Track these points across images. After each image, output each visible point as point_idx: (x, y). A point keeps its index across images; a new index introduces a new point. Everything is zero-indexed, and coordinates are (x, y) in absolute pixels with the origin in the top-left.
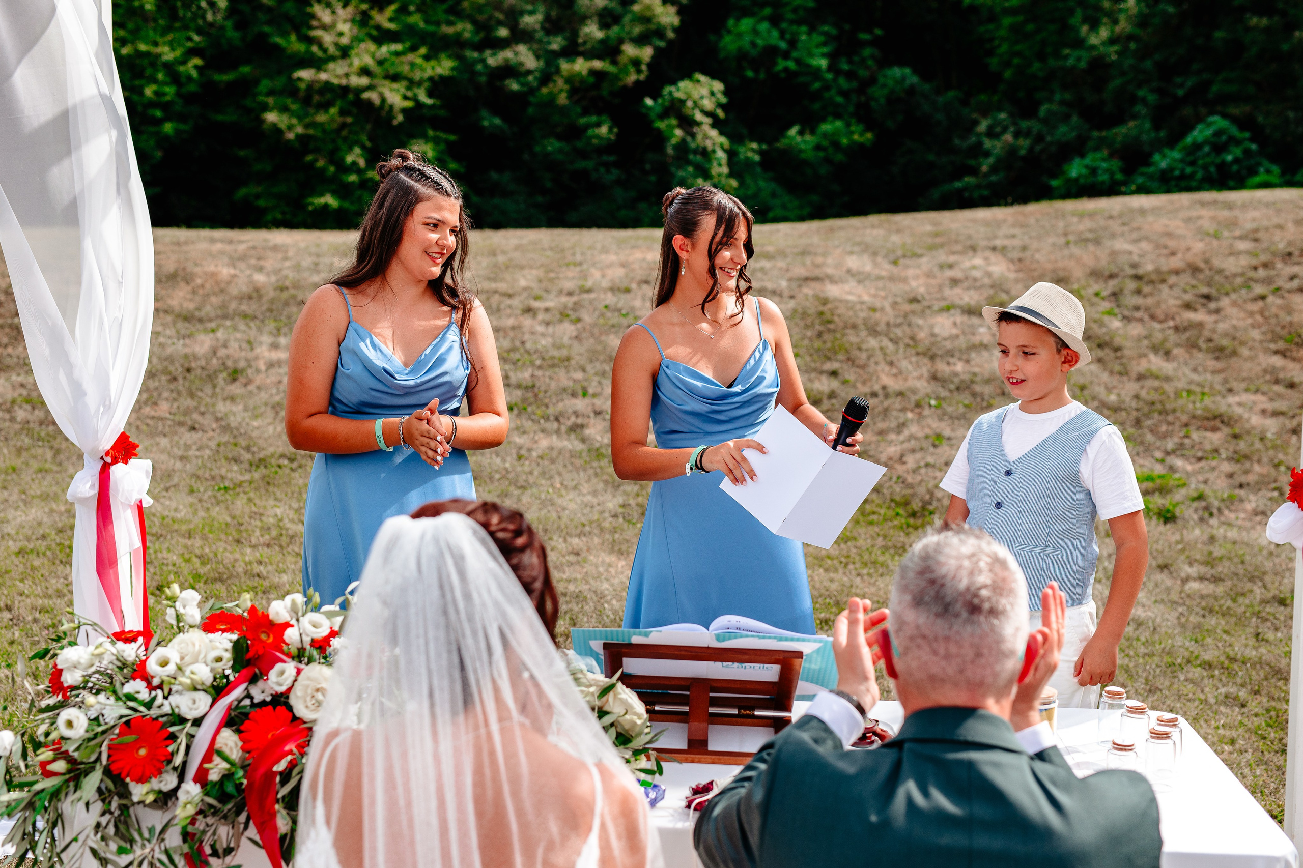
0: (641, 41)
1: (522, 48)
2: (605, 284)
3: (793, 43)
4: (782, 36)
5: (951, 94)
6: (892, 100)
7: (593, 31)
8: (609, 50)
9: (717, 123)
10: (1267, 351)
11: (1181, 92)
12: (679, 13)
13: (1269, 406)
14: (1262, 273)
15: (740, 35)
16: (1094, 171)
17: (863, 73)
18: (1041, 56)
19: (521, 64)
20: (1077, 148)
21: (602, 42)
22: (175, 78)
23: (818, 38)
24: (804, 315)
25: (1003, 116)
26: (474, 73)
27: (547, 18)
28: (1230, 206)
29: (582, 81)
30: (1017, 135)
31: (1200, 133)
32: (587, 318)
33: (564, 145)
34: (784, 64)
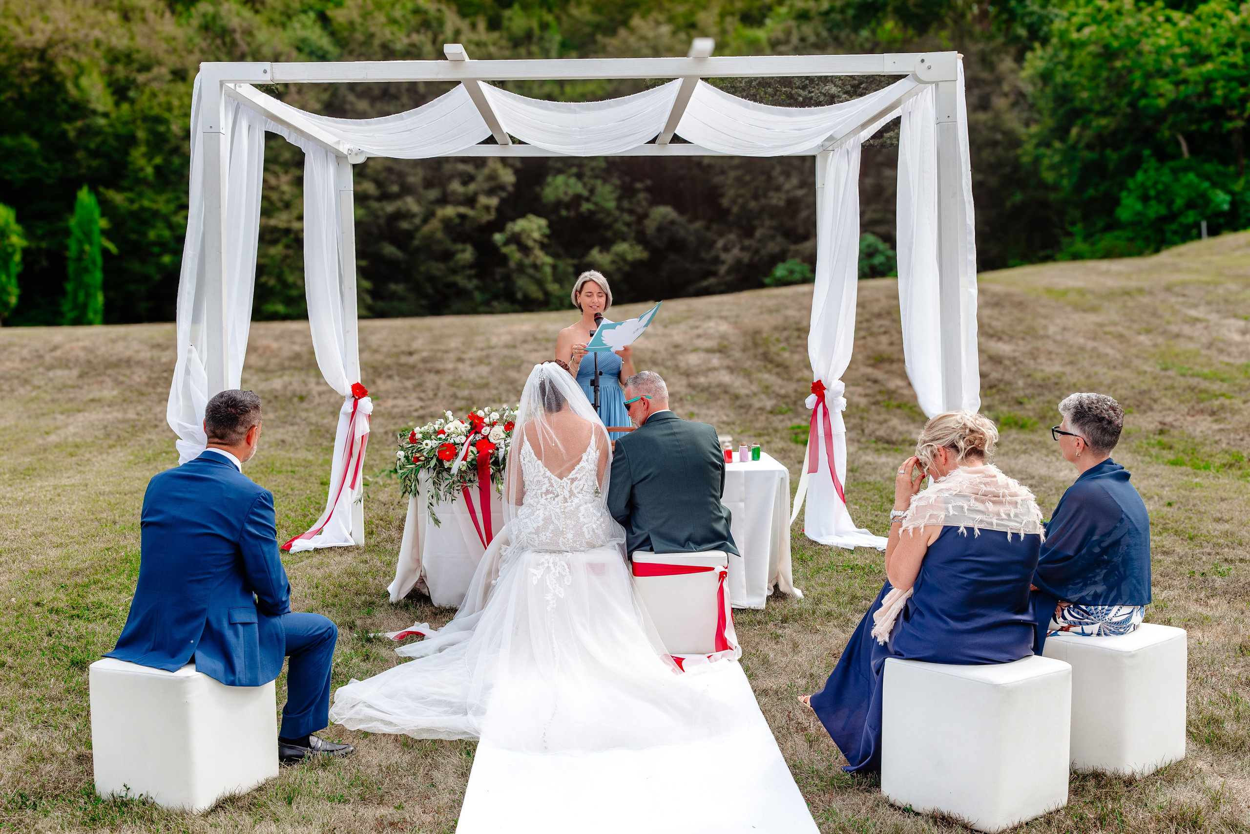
0: (490, 192)
1: (409, 199)
3: (592, 191)
4: (585, 185)
5: (698, 225)
6: (660, 229)
8: (471, 201)
9: (543, 246)
12: (515, 173)
15: (557, 188)
16: (792, 272)
17: (640, 210)
18: (756, 197)
19: (409, 211)
20: (781, 257)
21: (464, 194)
23: (608, 188)
25: (732, 237)
26: (377, 217)
27: (424, 179)
29: (452, 221)
30: (743, 249)
33: (442, 266)
34: (585, 207)
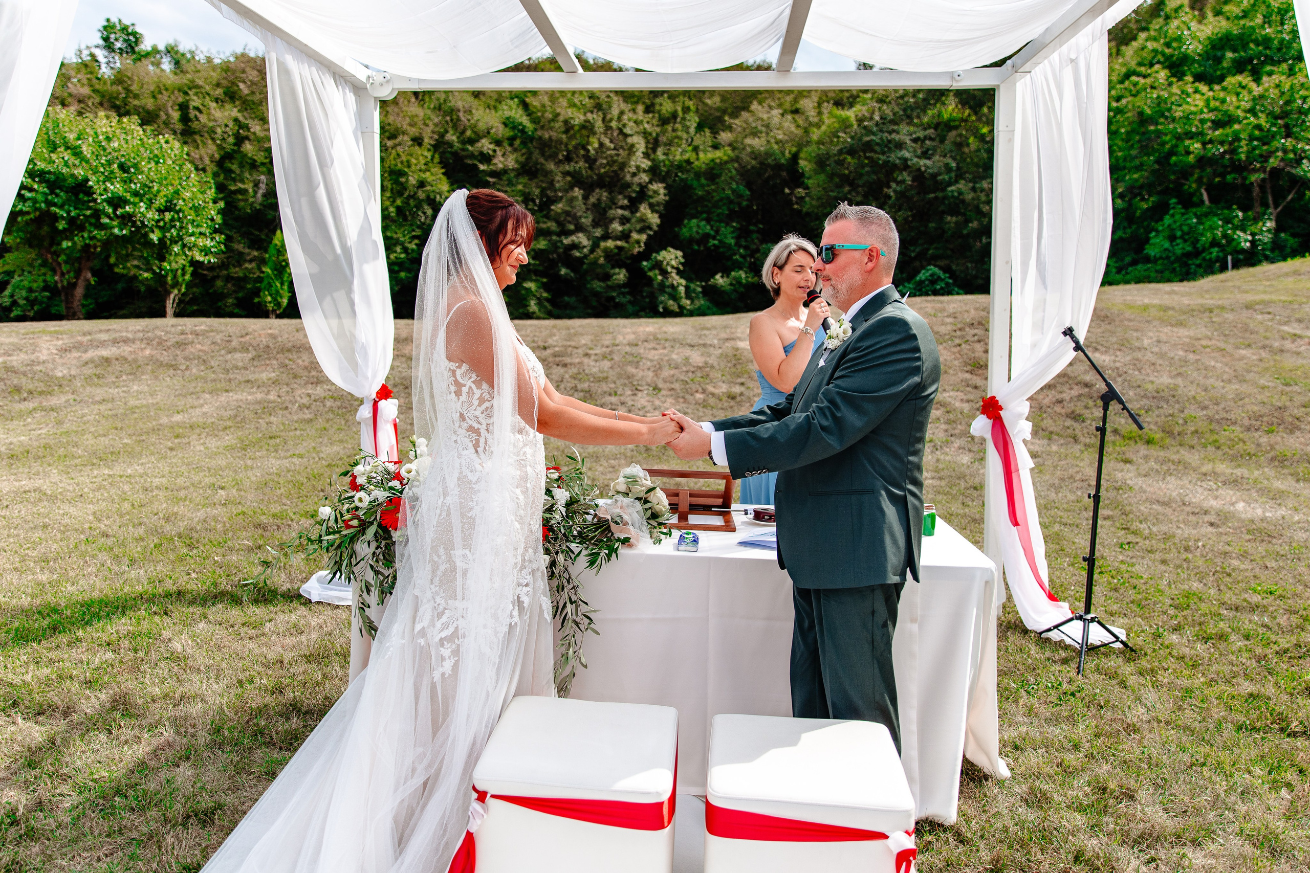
0: (640, 231)
1: (581, 235)
2: (625, 342)
3: (717, 232)
4: (712, 227)
7: (616, 227)
8: (625, 236)
9: (679, 272)
10: (962, 371)
11: (913, 255)
12: (660, 217)
13: (965, 398)
14: (958, 333)
15: (690, 228)
17: (754, 247)
19: (580, 243)
21: (622, 232)
22: (405, 250)
23: (730, 229)
24: (727, 356)
26: (557, 247)
27: (593, 221)
28: (941, 302)
29: (611, 250)
31: (923, 275)
32: (616, 358)
33: (602, 284)
34: (713, 242)
